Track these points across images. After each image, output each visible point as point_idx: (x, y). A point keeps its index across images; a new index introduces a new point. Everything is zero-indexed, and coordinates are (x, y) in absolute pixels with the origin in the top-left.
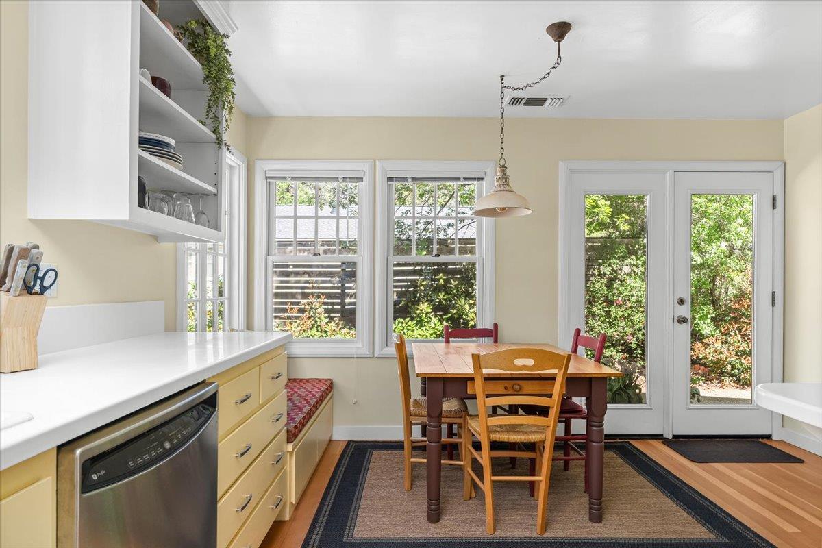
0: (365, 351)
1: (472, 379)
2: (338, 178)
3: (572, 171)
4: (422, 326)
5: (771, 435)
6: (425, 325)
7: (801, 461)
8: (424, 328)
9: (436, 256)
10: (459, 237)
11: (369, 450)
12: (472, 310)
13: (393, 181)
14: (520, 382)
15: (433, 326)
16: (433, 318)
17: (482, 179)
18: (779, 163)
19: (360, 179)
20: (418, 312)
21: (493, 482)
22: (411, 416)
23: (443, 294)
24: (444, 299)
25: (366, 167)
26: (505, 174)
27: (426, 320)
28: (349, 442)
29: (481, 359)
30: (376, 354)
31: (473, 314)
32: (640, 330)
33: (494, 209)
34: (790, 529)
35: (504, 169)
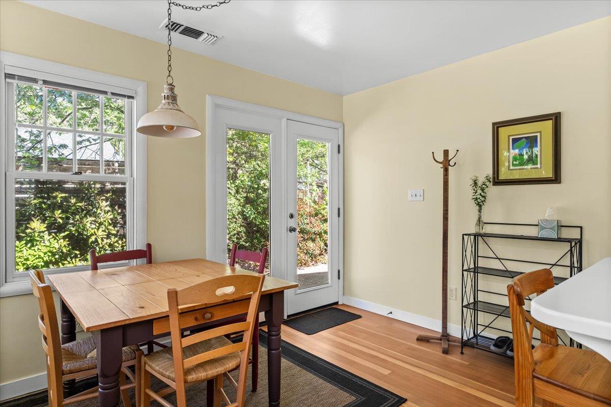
4: (33, 246)
5: (338, 302)
6: (37, 245)
7: (360, 317)
8: (36, 248)
9: (76, 173)
10: (78, 157)
13: (14, 78)
16: (47, 236)
17: (132, 97)
18: (340, 124)
20: (28, 231)
22: (63, 374)
23: (60, 211)
24: (60, 218)
26: (173, 93)
27: (38, 239)
29: (178, 295)
32: (234, 235)
33: (161, 126)
34: (386, 372)
35: (172, 87)
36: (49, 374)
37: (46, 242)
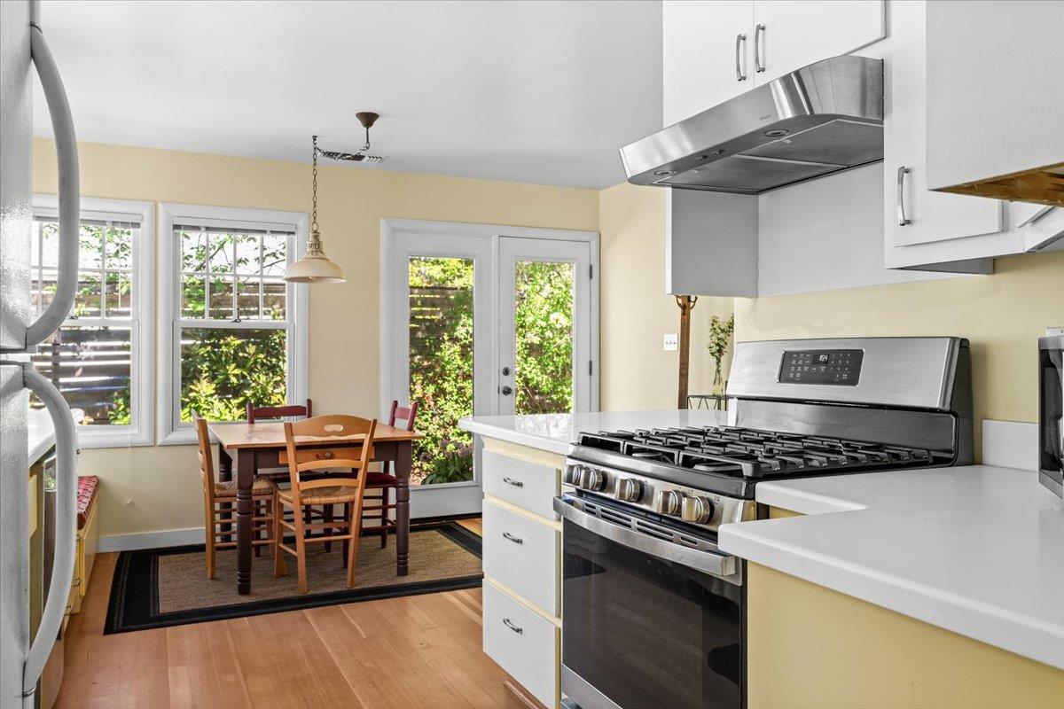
0: (144, 438)
1: (284, 449)
2: (105, 222)
3: (394, 230)
9: (236, 320)
11: (152, 557)
12: (276, 391)
13: (180, 229)
14: (331, 450)
15: (218, 415)
16: (216, 402)
17: (293, 233)
18: (594, 235)
19: (136, 225)
20: (193, 395)
21: (306, 544)
22: (215, 497)
23: (233, 365)
24: (235, 375)
25: (146, 211)
26: (318, 240)
27: (205, 406)
28: (123, 554)
29: (293, 427)
30: (159, 442)
31: (279, 396)
35: (316, 234)
36: (206, 529)
37: (215, 410)
